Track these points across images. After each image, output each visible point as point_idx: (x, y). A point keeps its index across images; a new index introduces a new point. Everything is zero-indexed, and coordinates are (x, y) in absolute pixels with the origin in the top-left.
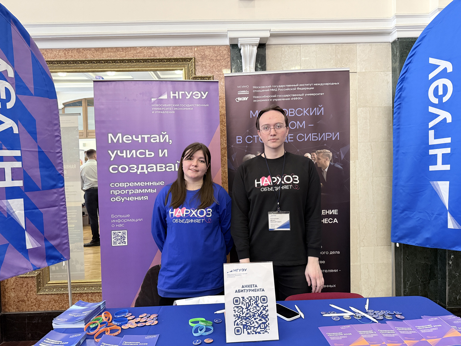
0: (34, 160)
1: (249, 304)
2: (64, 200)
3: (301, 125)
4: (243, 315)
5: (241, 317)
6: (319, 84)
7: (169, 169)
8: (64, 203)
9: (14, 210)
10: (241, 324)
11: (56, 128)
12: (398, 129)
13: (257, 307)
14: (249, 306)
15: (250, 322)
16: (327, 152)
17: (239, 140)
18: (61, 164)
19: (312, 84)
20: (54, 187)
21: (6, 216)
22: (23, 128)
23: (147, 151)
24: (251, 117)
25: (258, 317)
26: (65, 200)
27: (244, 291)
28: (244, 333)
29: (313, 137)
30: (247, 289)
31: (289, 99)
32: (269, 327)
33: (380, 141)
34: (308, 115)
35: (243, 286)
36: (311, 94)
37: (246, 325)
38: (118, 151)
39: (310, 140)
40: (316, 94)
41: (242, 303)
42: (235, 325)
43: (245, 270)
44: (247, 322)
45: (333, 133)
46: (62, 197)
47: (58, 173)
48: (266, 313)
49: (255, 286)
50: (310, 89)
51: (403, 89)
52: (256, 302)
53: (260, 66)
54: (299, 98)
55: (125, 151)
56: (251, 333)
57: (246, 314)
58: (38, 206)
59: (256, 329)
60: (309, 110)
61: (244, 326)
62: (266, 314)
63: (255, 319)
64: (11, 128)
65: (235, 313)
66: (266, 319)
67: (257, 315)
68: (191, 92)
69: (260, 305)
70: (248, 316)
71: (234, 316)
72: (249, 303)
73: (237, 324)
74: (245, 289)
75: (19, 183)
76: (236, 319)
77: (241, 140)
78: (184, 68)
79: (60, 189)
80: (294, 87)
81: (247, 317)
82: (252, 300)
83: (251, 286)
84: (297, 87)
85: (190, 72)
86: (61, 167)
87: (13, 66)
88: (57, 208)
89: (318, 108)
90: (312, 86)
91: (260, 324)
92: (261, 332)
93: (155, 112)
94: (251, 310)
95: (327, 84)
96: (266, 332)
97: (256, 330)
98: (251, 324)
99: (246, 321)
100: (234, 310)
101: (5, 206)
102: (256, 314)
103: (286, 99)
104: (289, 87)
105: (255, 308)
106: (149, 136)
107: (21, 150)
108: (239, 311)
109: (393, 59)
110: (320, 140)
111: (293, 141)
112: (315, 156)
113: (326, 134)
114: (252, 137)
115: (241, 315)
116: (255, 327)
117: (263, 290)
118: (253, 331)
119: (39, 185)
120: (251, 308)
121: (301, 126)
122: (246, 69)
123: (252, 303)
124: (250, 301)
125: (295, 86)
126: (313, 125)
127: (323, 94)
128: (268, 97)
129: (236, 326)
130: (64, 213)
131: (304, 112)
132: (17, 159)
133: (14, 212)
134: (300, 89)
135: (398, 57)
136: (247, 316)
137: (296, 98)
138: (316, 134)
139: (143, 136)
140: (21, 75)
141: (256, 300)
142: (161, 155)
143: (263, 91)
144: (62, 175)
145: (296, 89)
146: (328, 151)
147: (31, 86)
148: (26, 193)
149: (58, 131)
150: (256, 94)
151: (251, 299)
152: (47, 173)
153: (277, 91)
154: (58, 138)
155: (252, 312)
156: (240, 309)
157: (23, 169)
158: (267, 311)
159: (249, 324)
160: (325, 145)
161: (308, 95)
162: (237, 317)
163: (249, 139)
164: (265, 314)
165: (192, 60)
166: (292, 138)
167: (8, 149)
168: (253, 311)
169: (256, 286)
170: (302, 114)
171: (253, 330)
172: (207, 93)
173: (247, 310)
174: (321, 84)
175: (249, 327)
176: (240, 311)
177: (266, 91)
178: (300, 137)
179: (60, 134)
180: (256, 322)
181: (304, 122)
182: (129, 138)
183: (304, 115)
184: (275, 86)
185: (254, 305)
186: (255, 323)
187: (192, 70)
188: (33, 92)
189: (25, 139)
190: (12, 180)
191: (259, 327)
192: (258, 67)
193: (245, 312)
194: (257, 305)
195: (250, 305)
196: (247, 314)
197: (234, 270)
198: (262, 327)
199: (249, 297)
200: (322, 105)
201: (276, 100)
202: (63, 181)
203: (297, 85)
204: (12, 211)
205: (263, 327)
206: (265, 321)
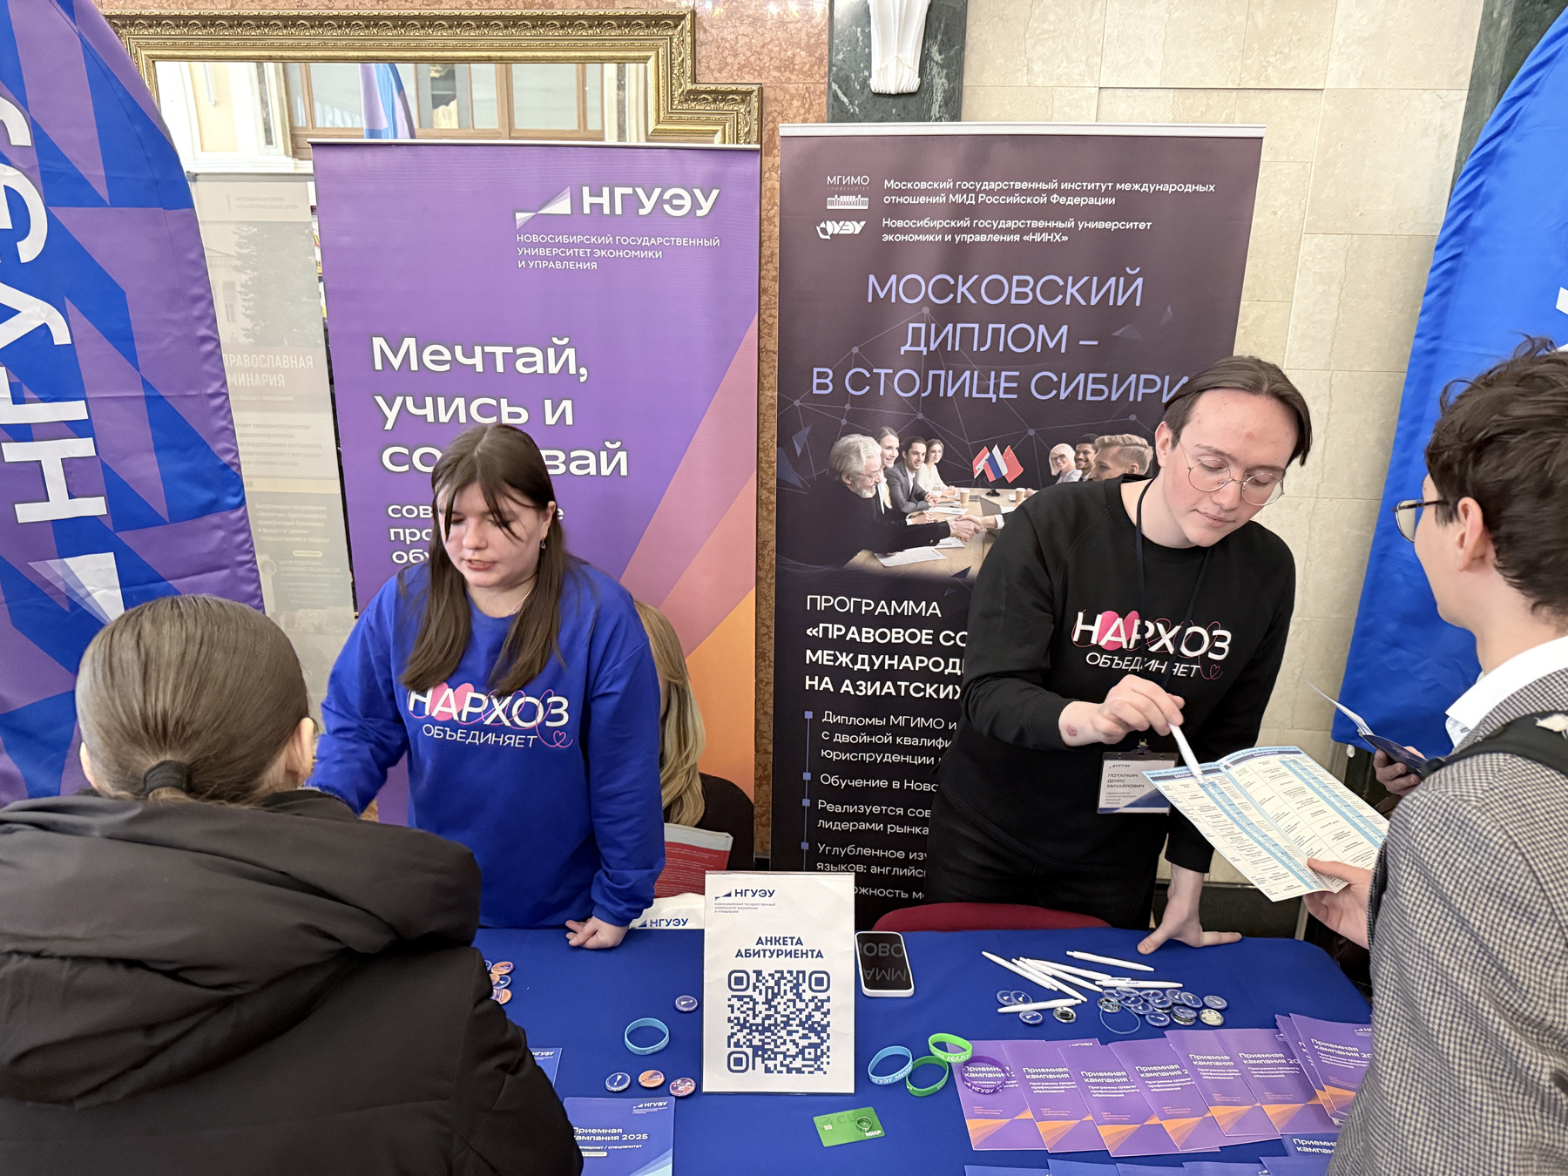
0: (135, 430)
1: (776, 991)
2: (247, 546)
3: (1052, 341)
4: (754, 1019)
5: (748, 1025)
6: (1136, 187)
7: (579, 467)
8: (247, 557)
9: (89, 588)
10: (748, 1043)
11: (197, 311)
12: (1432, 352)
13: (798, 1000)
14: (775, 996)
15: (775, 1041)
16: (1137, 444)
17: (821, 380)
18: (228, 432)
19: (1110, 184)
20: (211, 507)
21: (67, 609)
22: (84, 323)
23: (504, 402)
24: (870, 300)
25: (800, 1029)
26: (252, 545)
27: (762, 953)
28: (754, 1068)
29: (1090, 386)
30: (772, 947)
31: (1017, 238)
32: (828, 1057)
33: (1367, 368)
34: (1083, 303)
35: (760, 939)
36: (1101, 225)
37: (761, 1048)
38: (407, 398)
39: (1080, 398)
40: (1119, 225)
41: (755, 988)
42: (729, 1046)
43: (768, 894)
44: (767, 1040)
45: (1167, 378)
46: (242, 537)
47: (221, 463)
48: (822, 1019)
49: (795, 941)
50: (1102, 202)
51: (1480, 200)
52: (797, 986)
53: (940, 54)
54: (1054, 237)
55: (429, 401)
56: (775, 1068)
57: (764, 1019)
58: (162, 573)
59: (791, 1059)
60: (1089, 283)
61: (756, 1049)
62: (822, 1023)
63: (790, 1033)
64: (44, 328)
65: (732, 1012)
66: (822, 1035)
67: (797, 1021)
68: (657, 191)
69: (807, 995)
70: (770, 1025)
71: (730, 1020)
72: (776, 988)
73: (737, 1044)
74: (764, 947)
75: (95, 506)
76: (735, 1030)
77: (827, 381)
78: (653, 54)
79: (232, 513)
80: (1039, 192)
81: (766, 1025)
82: (785, 981)
83: (784, 941)
84: (1050, 192)
85: (676, 72)
86: (227, 442)
87: (22, 102)
88: (225, 573)
89: (1122, 279)
90: (1107, 194)
91: (804, 1047)
92: (803, 1069)
93: (527, 265)
94: (780, 1008)
95: (1168, 188)
96: (819, 1069)
97: (791, 1063)
98: (776, 1046)
99: (763, 1037)
100: (729, 1006)
101: (59, 578)
102: (794, 1019)
103: (1007, 238)
104: (1022, 192)
105: (791, 1004)
106: (509, 350)
107: (86, 400)
108: (744, 1009)
109: (1482, 38)
110: (1114, 398)
111: (1015, 396)
112: (1089, 456)
113: (1143, 377)
114: (868, 375)
115: (750, 1019)
116: (788, 1053)
117: (820, 955)
118: (782, 1065)
119: (162, 509)
120: (779, 1003)
121: (1051, 345)
122: (887, 67)
123: (783, 988)
124: (778, 983)
125: (1043, 186)
126: (1096, 343)
127: (1149, 224)
128: (937, 224)
129: (732, 1049)
130: (251, 588)
131: (1070, 290)
132: (76, 429)
133: (89, 594)
134: (1062, 200)
135: (1504, 34)
136: (767, 1023)
137: (1045, 237)
138: (1104, 375)
139: (488, 349)
140: (55, 135)
141: (795, 981)
142: (551, 420)
143: (922, 200)
144: (234, 469)
145: (1048, 199)
146: (1139, 442)
147: (95, 173)
148: (119, 535)
149: (208, 322)
150: (898, 211)
151: (783, 978)
152: (181, 467)
153: (974, 202)
154: (208, 347)
155: (783, 1013)
156: (748, 1003)
157: (101, 460)
158: (826, 1014)
159: (772, 1046)
160: (1133, 417)
161: (1091, 225)
162: (738, 1024)
163: (858, 381)
164: (818, 1023)
165: (683, 23)
166: (1015, 385)
167: (43, 400)
168: (785, 1010)
169: (799, 942)
170: (1060, 297)
171: (782, 1062)
172: (715, 193)
173: (767, 1006)
174: (1145, 187)
175: (769, 1053)
176: (748, 1009)
177: (933, 200)
178: (1045, 385)
179: (216, 332)
180: (793, 1041)
181: (1064, 329)
182: (441, 354)
183: (1068, 302)
184: (968, 185)
185: (790, 996)
186: (790, 1045)
187: (682, 61)
188: (103, 192)
189: (98, 357)
190: (71, 496)
191: (800, 1056)
192: (932, 60)
193: (760, 1012)
194: (799, 996)
195: (779, 993)
196: (768, 1017)
197: (736, 893)
198: (807, 1056)
199: (776, 972)
200: (1138, 269)
201: (968, 238)
202: (238, 488)
203: (1053, 185)
204: (81, 593)
205: (812, 1056)
206: (819, 1041)
